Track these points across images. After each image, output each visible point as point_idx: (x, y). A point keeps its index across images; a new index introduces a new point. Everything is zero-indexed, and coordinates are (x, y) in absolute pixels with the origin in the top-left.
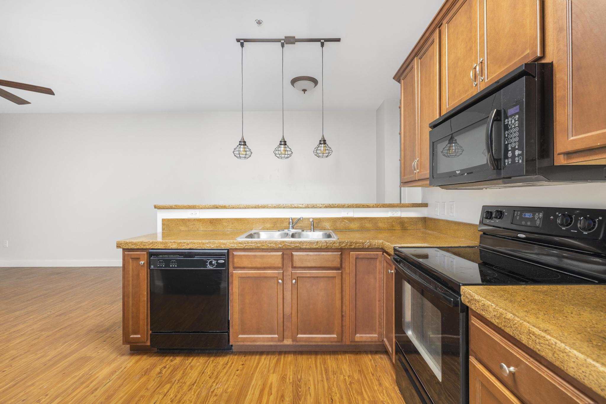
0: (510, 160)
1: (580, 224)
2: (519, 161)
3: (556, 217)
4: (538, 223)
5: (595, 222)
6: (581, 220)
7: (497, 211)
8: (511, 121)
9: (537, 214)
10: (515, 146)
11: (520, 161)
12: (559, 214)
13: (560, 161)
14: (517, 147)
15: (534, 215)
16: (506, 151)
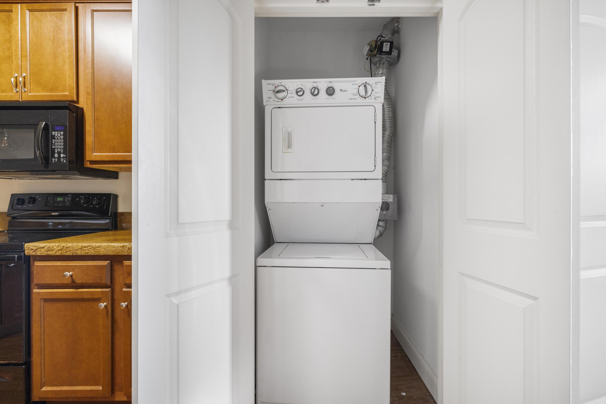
0: (56, 160)
1: (95, 202)
2: (63, 161)
3: (80, 199)
4: (68, 203)
5: (102, 200)
6: (95, 199)
7: (31, 198)
8: (58, 134)
9: (67, 198)
10: (61, 151)
11: (65, 161)
12: (82, 197)
13: (88, 165)
14: (62, 152)
15: (64, 199)
16: (53, 153)
